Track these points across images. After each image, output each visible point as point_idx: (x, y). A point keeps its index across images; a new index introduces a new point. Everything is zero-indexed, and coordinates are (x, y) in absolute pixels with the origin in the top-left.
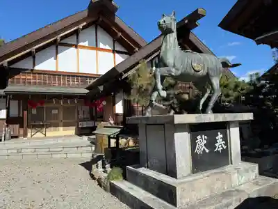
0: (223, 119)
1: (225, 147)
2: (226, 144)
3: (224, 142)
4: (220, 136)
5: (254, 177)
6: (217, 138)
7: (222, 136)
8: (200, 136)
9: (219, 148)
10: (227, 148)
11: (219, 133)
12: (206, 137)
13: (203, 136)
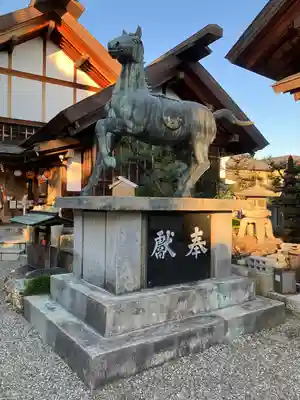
1: (205, 250)
2: (207, 246)
3: (204, 243)
4: (198, 233)
6: (192, 236)
7: (201, 233)
8: (162, 232)
9: (194, 251)
10: (209, 252)
11: (197, 229)
12: (173, 234)
13: (168, 232)
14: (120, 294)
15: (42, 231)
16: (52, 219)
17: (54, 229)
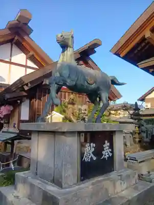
0: (110, 128)
1: (111, 154)
2: (112, 152)
3: (110, 150)
4: (107, 144)
5: (134, 182)
6: (104, 146)
7: (108, 144)
8: (88, 144)
9: (105, 155)
10: (113, 155)
11: (106, 142)
12: (94, 145)
13: (92, 144)
14: (66, 188)
15: (9, 143)
16: (16, 136)
17: (16, 142)
